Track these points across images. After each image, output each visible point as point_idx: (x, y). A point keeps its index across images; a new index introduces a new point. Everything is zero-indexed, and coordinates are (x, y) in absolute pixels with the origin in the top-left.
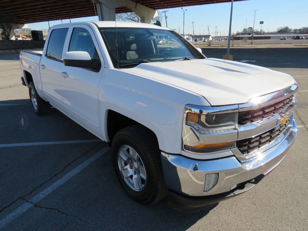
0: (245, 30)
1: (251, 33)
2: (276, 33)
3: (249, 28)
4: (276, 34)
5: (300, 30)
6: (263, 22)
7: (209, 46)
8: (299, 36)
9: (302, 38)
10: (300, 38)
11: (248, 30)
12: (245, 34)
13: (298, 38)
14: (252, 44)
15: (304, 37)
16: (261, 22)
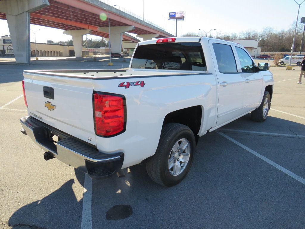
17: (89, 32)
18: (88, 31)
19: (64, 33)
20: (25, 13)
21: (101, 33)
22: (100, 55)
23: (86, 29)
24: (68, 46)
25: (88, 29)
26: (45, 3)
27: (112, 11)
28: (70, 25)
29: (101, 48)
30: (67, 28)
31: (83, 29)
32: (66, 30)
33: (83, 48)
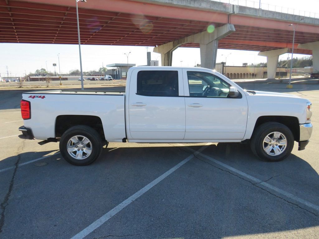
0: (37, 71)
1: (45, 74)
2: (68, 75)
3: (42, 69)
4: (70, 75)
5: (88, 72)
6: (56, 64)
7: (20, 87)
8: (94, 78)
9: (97, 80)
10: (95, 79)
11: (42, 71)
12: (39, 75)
13: (93, 79)
14: (61, 84)
15: (97, 79)
16: (53, 64)
17: (287, 51)
18: (286, 49)
19: (259, 55)
20: (214, 42)
21: (304, 50)
22: (302, 75)
23: (284, 48)
24: (263, 68)
25: (287, 47)
26: (230, 30)
27: (315, 23)
28: (265, 46)
29: (305, 68)
30: (263, 49)
31: (281, 48)
32: (261, 51)
33: (277, 69)
